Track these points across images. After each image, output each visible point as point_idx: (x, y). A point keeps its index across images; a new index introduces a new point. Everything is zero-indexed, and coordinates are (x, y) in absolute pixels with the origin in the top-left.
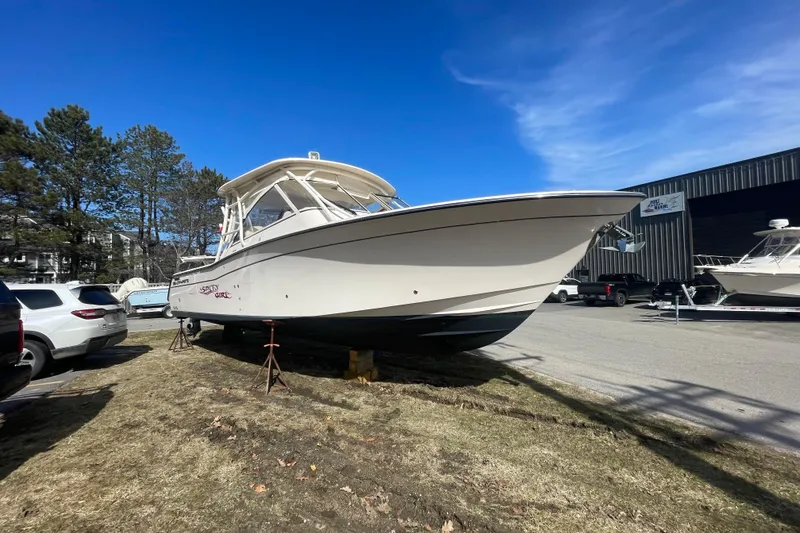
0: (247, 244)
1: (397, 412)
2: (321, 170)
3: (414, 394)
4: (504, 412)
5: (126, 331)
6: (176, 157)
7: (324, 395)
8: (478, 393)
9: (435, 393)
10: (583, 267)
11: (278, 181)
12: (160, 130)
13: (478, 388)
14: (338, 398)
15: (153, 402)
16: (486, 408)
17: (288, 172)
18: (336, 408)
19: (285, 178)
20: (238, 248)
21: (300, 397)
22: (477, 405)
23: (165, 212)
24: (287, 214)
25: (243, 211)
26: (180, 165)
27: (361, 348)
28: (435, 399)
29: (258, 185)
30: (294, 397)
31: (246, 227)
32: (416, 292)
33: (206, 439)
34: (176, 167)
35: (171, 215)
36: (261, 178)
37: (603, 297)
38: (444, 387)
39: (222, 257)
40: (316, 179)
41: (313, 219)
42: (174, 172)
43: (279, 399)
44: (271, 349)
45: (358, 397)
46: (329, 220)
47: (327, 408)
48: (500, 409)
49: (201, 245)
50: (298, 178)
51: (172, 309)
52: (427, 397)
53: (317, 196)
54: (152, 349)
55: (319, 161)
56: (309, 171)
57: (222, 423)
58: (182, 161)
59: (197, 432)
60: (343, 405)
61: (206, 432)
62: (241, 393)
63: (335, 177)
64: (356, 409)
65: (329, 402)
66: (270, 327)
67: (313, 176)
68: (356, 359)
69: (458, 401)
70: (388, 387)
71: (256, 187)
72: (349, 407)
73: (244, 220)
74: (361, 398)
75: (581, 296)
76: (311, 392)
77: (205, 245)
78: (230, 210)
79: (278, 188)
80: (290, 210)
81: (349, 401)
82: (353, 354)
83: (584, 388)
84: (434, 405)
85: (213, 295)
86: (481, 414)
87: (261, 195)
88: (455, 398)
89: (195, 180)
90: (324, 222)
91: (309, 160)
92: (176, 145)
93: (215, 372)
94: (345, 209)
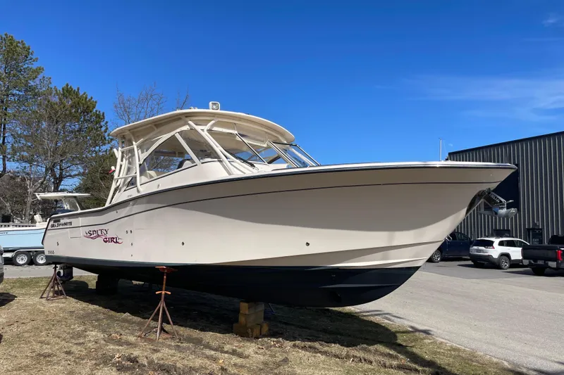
0: (144, 190)
1: (286, 361)
2: (220, 120)
3: (304, 348)
4: (391, 367)
5: (3, 273)
6: (34, 71)
7: (214, 344)
8: (370, 351)
9: (326, 349)
10: (534, 224)
11: (178, 130)
12: (17, 39)
13: (372, 348)
14: (227, 347)
15: (53, 340)
16: (374, 363)
17: (190, 122)
18: (226, 355)
19: (186, 128)
20: (133, 193)
21: (191, 345)
22: (365, 360)
23: (16, 137)
24: (187, 164)
25: (140, 156)
26: (37, 81)
27: (252, 300)
28: (325, 353)
29: (157, 130)
30: (185, 345)
31: (142, 172)
32: (308, 244)
33: (114, 369)
34: (31, 83)
35: (23, 141)
36: (158, 125)
37: (553, 264)
38: (335, 343)
39: (114, 202)
40: (215, 129)
41: (214, 171)
42: (29, 89)
43: (170, 345)
44: (163, 296)
45: (249, 349)
46: (230, 174)
47: (218, 354)
48: (387, 364)
49: (55, 178)
50: (198, 128)
51: (47, 253)
52: (316, 350)
53: (218, 149)
54: (16, 297)
55: (219, 111)
56: (211, 120)
57: (123, 360)
58: (40, 77)
59: (105, 363)
60: (234, 353)
61: (114, 363)
62: (132, 339)
63: (233, 126)
64: (247, 357)
65: (220, 349)
66: (163, 274)
67: (214, 125)
68: (247, 312)
69: (348, 357)
70: (278, 342)
71: (154, 133)
72: (240, 356)
73: (140, 165)
74: (250, 348)
75: (526, 262)
76: (202, 341)
77: (61, 178)
78: (123, 153)
79: (178, 136)
80: (190, 159)
81: (239, 350)
82: (244, 307)
83: (482, 354)
84: (323, 357)
85: (100, 240)
86: (367, 366)
87: (160, 143)
88: (344, 353)
89: (55, 99)
90: (224, 176)
91: (211, 111)
92: (34, 57)
93: (98, 320)
94: (245, 161)
